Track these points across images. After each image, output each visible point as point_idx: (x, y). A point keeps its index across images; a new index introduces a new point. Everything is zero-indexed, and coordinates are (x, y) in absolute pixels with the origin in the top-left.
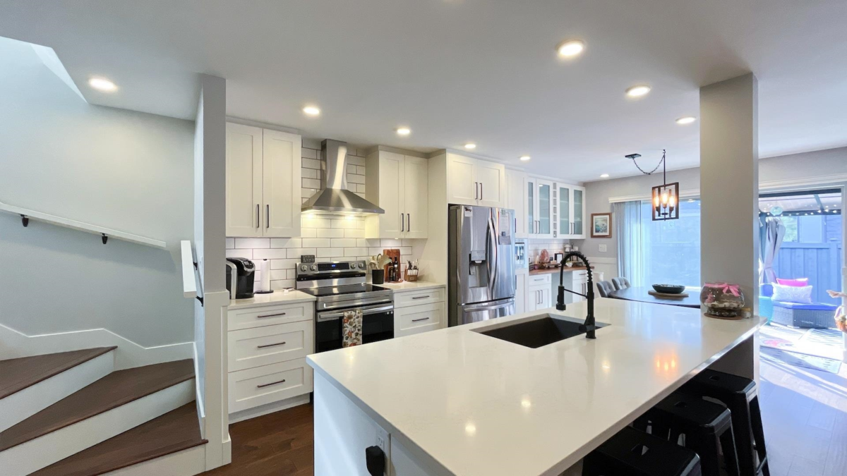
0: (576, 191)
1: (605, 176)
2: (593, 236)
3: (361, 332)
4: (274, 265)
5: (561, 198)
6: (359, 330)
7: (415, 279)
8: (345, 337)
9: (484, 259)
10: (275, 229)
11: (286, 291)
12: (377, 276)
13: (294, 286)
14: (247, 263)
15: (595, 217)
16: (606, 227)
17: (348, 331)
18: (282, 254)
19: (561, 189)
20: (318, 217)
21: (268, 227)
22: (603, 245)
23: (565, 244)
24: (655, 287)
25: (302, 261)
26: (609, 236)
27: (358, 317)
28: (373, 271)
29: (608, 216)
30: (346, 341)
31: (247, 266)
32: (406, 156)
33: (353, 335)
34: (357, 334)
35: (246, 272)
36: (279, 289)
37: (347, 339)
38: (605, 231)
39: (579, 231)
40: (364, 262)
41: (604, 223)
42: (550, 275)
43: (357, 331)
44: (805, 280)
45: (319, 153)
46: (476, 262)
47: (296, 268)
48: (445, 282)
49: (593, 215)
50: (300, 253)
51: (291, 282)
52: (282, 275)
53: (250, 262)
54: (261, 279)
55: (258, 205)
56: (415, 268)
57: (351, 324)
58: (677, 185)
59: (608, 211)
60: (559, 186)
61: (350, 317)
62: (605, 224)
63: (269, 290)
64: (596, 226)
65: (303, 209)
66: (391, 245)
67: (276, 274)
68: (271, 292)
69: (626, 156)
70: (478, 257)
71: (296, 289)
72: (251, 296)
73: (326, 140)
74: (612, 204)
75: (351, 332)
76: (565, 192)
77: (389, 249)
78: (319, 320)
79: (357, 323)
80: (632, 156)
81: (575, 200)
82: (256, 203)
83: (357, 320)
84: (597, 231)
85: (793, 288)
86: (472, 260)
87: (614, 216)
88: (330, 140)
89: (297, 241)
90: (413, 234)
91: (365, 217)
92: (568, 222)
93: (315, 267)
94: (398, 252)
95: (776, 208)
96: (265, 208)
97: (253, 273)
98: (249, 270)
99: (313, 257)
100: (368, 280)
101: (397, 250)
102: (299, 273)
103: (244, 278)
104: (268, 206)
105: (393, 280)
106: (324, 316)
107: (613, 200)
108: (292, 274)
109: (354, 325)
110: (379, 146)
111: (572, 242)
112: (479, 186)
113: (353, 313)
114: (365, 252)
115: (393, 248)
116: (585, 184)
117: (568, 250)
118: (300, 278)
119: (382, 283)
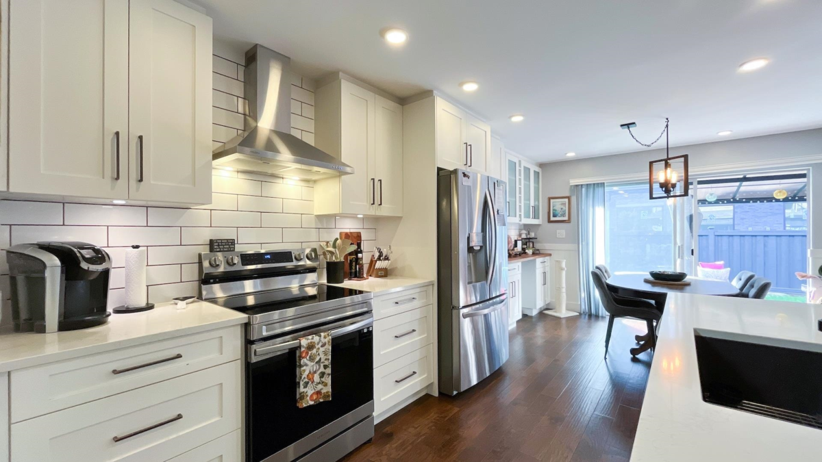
0: (535, 171)
1: (571, 155)
2: (550, 221)
3: (329, 371)
4: (155, 256)
5: (525, 179)
6: (325, 367)
7: (385, 273)
8: (302, 383)
9: (482, 245)
10: (158, 185)
11: (181, 304)
12: (334, 271)
13: (195, 294)
14: (88, 254)
15: (552, 201)
16: (565, 211)
17: (307, 373)
18: (172, 236)
19: (525, 167)
20: (241, 176)
21: (141, 180)
22: (561, 231)
23: (520, 230)
24: (653, 274)
25: (212, 250)
26: (569, 221)
27: (323, 345)
28: (328, 263)
29: (567, 200)
30: (305, 390)
31: (89, 261)
32: (376, 96)
33: (316, 378)
34: (322, 375)
35: (87, 271)
36: (166, 300)
37: (305, 387)
38: (563, 215)
39: (536, 216)
40: (314, 250)
41: (562, 207)
42: (520, 264)
43: (322, 369)
44: (722, 263)
45: (241, 70)
46: (475, 248)
47: (200, 263)
48: (433, 276)
49: (550, 199)
50: (207, 235)
51: (190, 288)
52: (172, 274)
53: (97, 251)
54: (126, 282)
55: (117, 134)
56: (387, 258)
57: (312, 359)
58: (686, 157)
59: (567, 195)
60: (523, 164)
61: (311, 347)
62: (564, 208)
63: (143, 304)
64: (554, 210)
65: (217, 155)
66: (349, 226)
67: (158, 275)
68: (149, 307)
69: (622, 126)
70: (476, 242)
71: (200, 297)
72: (101, 322)
73: (256, 46)
74: (572, 186)
75: (312, 373)
76: (527, 170)
77: (348, 231)
78: (254, 359)
79: (322, 356)
80: (628, 125)
81: (535, 183)
82: (111, 128)
83: (322, 349)
84: (554, 216)
85: (715, 270)
86: (471, 245)
87: (574, 199)
88: (262, 47)
89: (200, 214)
90: (385, 210)
91: (315, 181)
92: (530, 204)
93: (237, 260)
94: (358, 236)
95: (711, 195)
96: (134, 143)
97: (106, 273)
98: (93, 267)
99: (231, 243)
100: (319, 277)
101: (358, 233)
102: (205, 271)
103: (81, 286)
104: (141, 138)
105: (356, 276)
106: (263, 351)
107: (574, 182)
108: (192, 273)
109: (317, 359)
110: (340, 73)
111: (528, 227)
112: (469, 147)
113: (316, 338)
114: (313, 235)
115: (352, 231)
116: (541, 165)
117: (524, 236)
118: (206, 279)
119: (342, 282)
